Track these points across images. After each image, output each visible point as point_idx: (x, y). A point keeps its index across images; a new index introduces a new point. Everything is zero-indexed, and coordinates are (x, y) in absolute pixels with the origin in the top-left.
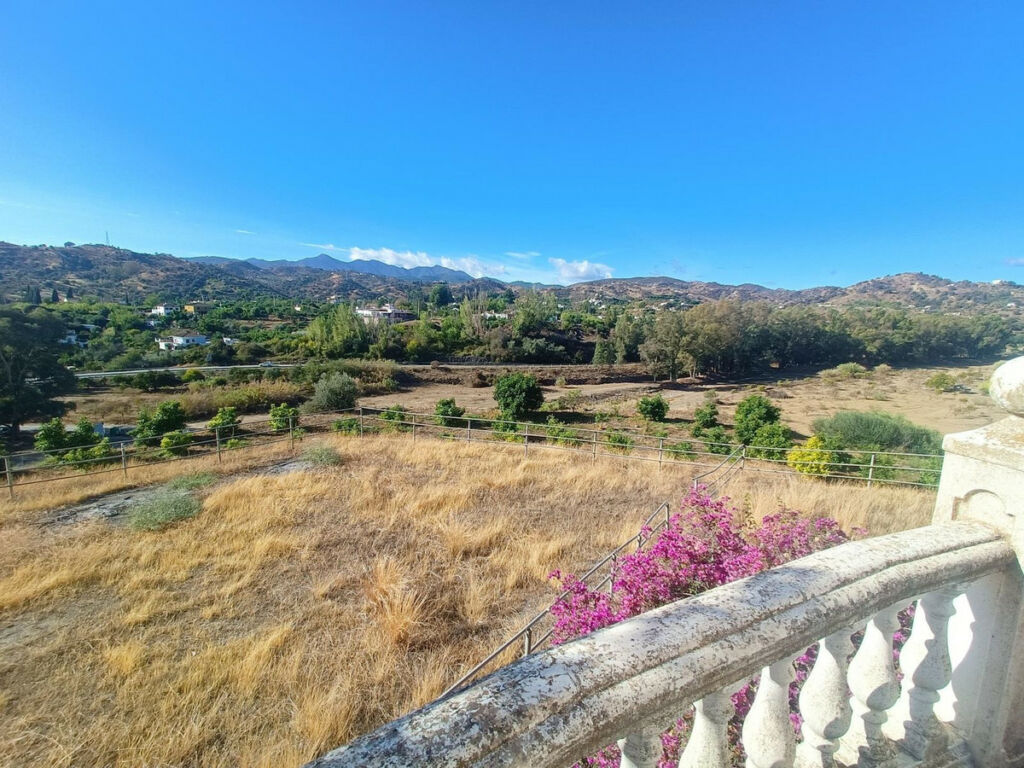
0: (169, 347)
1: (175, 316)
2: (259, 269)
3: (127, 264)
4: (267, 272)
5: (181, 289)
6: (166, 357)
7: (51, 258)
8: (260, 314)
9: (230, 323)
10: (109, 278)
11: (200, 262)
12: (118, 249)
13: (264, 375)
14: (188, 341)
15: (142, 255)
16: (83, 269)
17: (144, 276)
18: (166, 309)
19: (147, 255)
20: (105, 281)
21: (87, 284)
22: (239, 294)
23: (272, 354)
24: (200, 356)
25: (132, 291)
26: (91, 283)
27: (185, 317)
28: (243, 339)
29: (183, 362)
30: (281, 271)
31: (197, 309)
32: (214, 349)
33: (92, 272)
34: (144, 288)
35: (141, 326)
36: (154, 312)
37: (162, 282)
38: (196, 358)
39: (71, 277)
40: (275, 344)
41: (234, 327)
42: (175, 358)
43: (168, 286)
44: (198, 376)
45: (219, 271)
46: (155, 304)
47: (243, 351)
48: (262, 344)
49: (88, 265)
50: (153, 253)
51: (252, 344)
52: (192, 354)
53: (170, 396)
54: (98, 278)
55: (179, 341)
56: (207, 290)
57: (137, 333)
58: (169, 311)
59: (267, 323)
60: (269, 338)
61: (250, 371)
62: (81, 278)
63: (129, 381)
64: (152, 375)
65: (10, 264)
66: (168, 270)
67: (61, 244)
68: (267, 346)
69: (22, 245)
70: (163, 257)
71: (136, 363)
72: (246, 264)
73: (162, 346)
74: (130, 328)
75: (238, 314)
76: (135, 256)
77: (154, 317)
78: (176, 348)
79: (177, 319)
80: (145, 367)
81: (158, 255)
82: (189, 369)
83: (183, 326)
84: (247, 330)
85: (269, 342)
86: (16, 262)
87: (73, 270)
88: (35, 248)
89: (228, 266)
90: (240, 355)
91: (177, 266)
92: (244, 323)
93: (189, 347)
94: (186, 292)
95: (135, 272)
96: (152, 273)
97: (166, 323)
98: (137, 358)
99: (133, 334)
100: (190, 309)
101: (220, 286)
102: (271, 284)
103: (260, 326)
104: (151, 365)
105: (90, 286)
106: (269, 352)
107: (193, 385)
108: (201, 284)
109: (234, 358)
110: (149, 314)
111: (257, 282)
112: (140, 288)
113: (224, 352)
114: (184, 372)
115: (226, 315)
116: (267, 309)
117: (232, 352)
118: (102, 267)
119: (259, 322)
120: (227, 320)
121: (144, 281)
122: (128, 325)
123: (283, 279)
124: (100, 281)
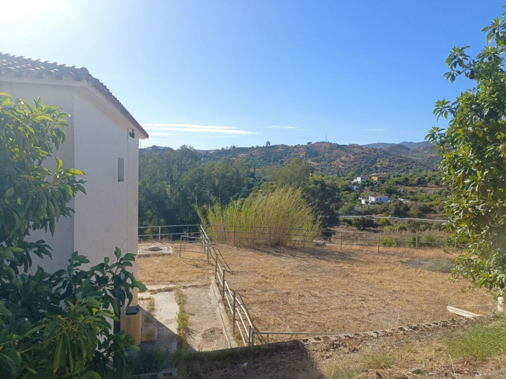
0: (367, 203)
1: (366, 184)
2: (409, 149)
3: (335, 152)
4: (415, 151)
5: (362, 166)
6: (367, 209)
7: (302, 151)
8: (421, 182)
9: (401, 189)
10: (326, 161)
11: (374, 148)
12: (331, 143)
13: (433, 227)
14: (377, 200)
15: (342, 146)
16: (314, 156)
17: (343, 158)
18: (362, 179)
19: (344, 145)
20: (324, 163)
21: (316, 165)
22: (398, 168)
23: (435, 212)
24: (387, 210)
25: (337, 168)
26: (318, 164)
27: (372, 184)
28: (412, 200)
29: (376, 213)
30: (426, 149)
31: (379, 179)
32: (396, 206)
33: (318, 158)
34: (343, 166)
35: (350, 190)
36: (355, 181)
37: (352, 162)
38: (384, 211)
39: (309, 161)
40: (437, 205)
41: (404, 191)
42: (372, 210)
43: (355, 164)
44: (388, 223)
45: (385, 152)
46: (354, 176)
47: (415, 208)
48: (428, 204)
49: (316, 154)
50: (348, 144)
51: (419, 204)
52: (382, 208)
53: (375, 235)
54: (321, 161)
55: (373, 199)
56: (378, 166)
57: (348, 193)
58: (363, 180)
59: (426, 188)
60: (431, 200)
61: (422, 223)
62: (313, 162)
63: (350, 223)
64: (363, 220)
65: (286, 156)
66: (356, 154)
67: (305, 144)
68: (431, 206)
69: (290, 145)
70: (353, 146)
71: (352, 212)
72: (401, 146)
73: (363, 202)
74: (344, 191)
75: (406, 182)
76: (339, 146)
77: (355, 184)
78: (371, 204)
79: (368, 186)
80: (356, 215)
81: (350, 145)
82: (382, 218)
83: (371, 190)
84: (412, 193)
85: (432, 203)
86: (288, 155)
87: (310, 157)
88: (296, 147)
89: (389, 148)
90: (412, 211)
91: (361, 151)
92: (410, 189)
93: (378, 203)
94: (365, 168)
95: (338, 156)
96: (347, 156)
97: (362, 187)
98: (352, 208)
99: (346, 194)
100: (375, 179)
101: (386, 163)
102: (419, 159)
103: (421, 191)
104: (359, 213)
105: (318, 166)
106: (433, 210)
107: (387, 228)
108: (374, 162)
109: (409, 213)
110: (352, 182)
111: (411, 159)
112: (340, 166)
113: (402, 208)
114: (379, 220)
115: (398, 183)
116: (427, 179)
117: (407, 208)
118: (323, 155)
119: (421, 188)
120: (398, 186)
121: (343, 162)
122: (343, 189)
123: (428, 156)
124: (322, 163)
